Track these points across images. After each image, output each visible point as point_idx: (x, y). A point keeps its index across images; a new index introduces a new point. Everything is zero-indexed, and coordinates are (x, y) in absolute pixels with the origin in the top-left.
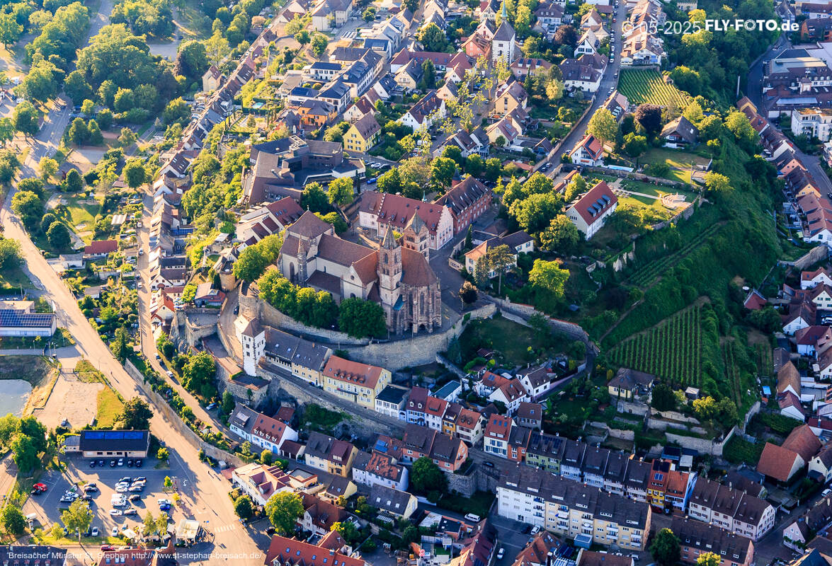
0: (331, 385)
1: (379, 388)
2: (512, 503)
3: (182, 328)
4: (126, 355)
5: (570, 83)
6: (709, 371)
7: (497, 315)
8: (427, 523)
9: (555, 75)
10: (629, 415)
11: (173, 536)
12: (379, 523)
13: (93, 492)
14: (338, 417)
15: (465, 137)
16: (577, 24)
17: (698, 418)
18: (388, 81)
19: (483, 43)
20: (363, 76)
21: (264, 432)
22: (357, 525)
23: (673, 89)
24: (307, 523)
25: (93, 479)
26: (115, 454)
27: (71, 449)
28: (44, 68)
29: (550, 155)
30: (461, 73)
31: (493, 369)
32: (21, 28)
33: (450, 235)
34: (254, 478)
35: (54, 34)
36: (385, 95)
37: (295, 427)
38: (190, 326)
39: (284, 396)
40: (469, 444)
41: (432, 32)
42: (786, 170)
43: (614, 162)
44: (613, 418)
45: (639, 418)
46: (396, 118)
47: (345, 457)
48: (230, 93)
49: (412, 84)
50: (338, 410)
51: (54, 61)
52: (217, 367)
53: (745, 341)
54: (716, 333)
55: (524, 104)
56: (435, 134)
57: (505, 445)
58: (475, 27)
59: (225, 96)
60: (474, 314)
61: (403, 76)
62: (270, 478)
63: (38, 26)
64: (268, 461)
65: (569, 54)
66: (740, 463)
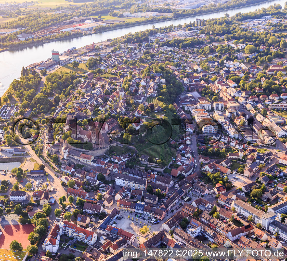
0: (82, 160)
1: (91, 160)
2: (118, 181)
3: (52, 150)
4: (40, 156)
5: (136, 100)
6: (161, 155)
7: (117, 145)
8: (101, 186)
9: (132, 98)
10: (144, 164)
11: (48, 190)
12: (91, 186)
13: (33, 182)
14: (83, 166)
15: (112, 111)
16: (138, 89)
17: (158, 164)
18: (97, 101)
19: (118, 93)
20: (91, 100)
21: (68, 169)
22: (86, 187)
23: (158, 101)
24: (76, 186)
25: (33, 180)
26: (37, 175)
27: (28, 174)
28: (26, 102)
29: (130, 114)
30: (112, 99)
31: (115, 156)
32: (21, 95)
33: (108, 130)
34: (65, 178)
35: (28, 95)
36: (96, 104)
37: (74, 169)
38: (53, 149)
39: (72, 162)
40: (110, 171)
41: (107, 91)
42: (182, 117)
43: (144, 115)
44: (140, 165)
45: (146, 164)
46: (98, 108)
47: (84, 174)
48: (64, 105)
49: (102, 102)
50: (83, 165)
51: (28, 101)
52: (58, 157)
53: (170, 150)
54: (163, 148)
55: (125, 104)
56: (106, 111)
57: (117, 170)
58: (116, 90)
59: (63, 106)
60: (112, 145)
61: (100, 100)
62: (68, 178)
63: (25, 94)
64: (69, 175)
65: (136, 95)
66: (167, 173)
